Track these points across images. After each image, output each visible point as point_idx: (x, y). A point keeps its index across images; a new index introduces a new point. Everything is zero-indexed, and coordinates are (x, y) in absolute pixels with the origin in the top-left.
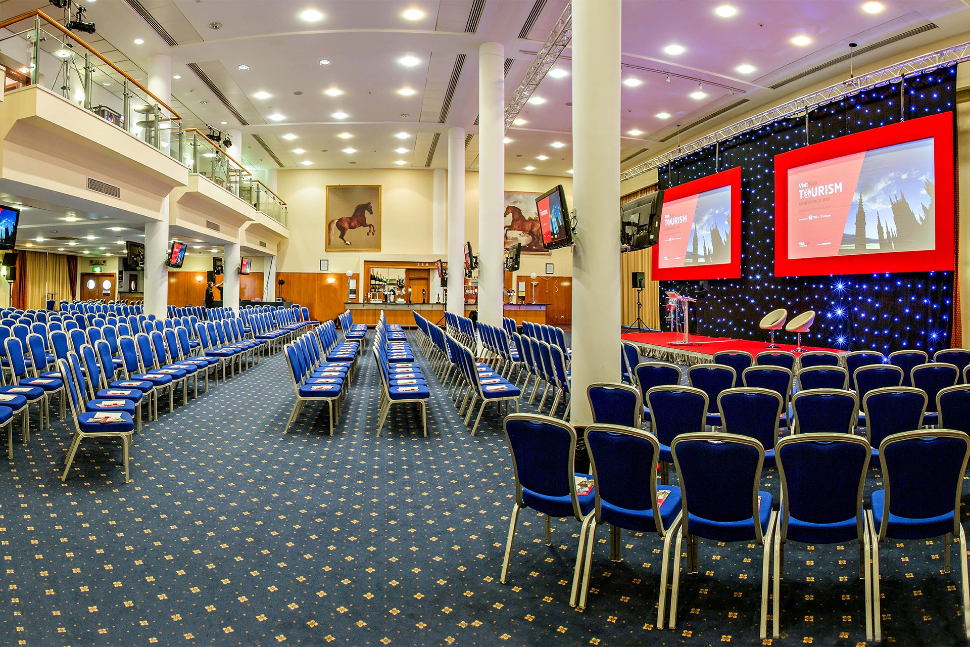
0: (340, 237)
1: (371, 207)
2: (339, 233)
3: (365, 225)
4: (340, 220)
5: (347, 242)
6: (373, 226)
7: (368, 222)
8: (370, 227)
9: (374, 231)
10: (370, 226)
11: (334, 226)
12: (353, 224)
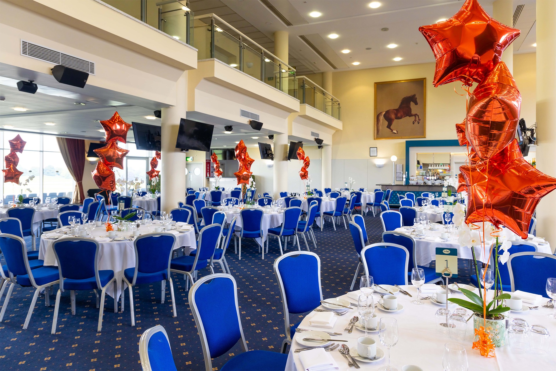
0: (387, 127)
1: (416, 98)
2: (386, 123)
3: (410, 115)
4: (387, 112)
5: (394, 131)
6: (418, 116)
7: (413, 112)
8: (415, 117)
9: (420, 120)
10: (415, 115)
11: (382, 118)
12: (399, 115)
